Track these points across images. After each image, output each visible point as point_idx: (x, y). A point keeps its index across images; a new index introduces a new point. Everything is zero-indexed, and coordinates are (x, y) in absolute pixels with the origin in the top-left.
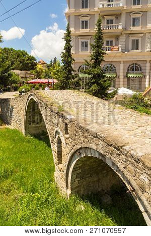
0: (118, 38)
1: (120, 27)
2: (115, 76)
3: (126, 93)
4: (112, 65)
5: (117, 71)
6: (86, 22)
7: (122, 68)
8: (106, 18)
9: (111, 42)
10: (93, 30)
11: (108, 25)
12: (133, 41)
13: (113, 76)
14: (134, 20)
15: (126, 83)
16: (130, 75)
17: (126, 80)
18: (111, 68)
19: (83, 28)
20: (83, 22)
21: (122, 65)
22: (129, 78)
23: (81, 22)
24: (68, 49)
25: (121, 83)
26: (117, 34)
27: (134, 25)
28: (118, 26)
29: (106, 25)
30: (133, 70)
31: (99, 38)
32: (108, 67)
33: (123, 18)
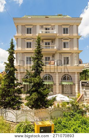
0: (53, 56)
1: (55, 48)
2: (52, 83)
4: (49, 75)
5: (54, 80)
6: (30, 43)
7: (57, 78)
8: (45, 41)
9: (49, 58)
11: (46, 46)
12: (64, 58)
13: (51, 83)
14: (64, 43)
15: (61, 89)
16: (64, 83)
17: (61, 87)
18: (49, 77)
19: (27, 47)
20: (28, 43)
21: (57, 75)
22: (63, 85)
23: (26, 43)
24: (11, 60)
25: (57, 89)
26: (52, 52)
27: (65, 47)
28: (53, 47)
29: (45, 45)
30: (65, 79)
32: (47, 77)
33: (57, 42)
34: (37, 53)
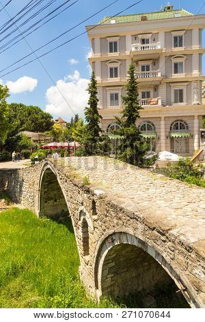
0: (156, 88)
1: (159, 75)
2: (154, 136)
3: (170, 158)
4: (149, 122)
5: (157, 130)
6: (116, 69)
7: (163, 126)
8: (141, 63)
9: (148, 93)
10: (124, 79)
11: (143, 72)
12: (176, 91)
13: (152, 136)
14: (176, 65)
15: (169, 145)
16: (173, 135)
17: (169, 141)
18: (149, 126)
19: (111, 76)
20: (111, 69)
21: (163, 122)
22: (172, 139)
23: (109, 70)
24: (93, 103)
25: (163, 145)
26: (154, 83)
27: (176, 72)
28: (156, 74)
29: (140, 72)
30: (177, 128)
31: (133, 88)
32: (145, 125)
33: (162, 63)
34: (130, 91)
